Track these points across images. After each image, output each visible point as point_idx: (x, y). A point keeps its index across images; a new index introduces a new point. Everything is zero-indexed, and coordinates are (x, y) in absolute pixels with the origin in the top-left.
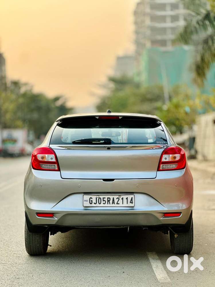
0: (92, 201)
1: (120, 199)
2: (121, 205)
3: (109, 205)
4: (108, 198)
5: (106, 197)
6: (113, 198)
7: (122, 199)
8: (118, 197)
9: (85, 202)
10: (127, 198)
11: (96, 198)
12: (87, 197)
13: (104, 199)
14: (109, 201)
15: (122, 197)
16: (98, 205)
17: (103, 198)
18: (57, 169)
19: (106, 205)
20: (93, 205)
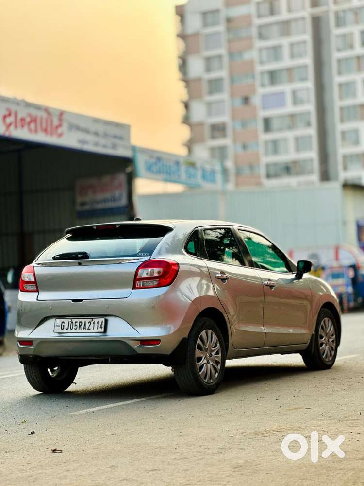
0: (64, 326)
1: (92, 323)
2: (92, 330)
3: (80, 331)
4: (80, 322)
5: (78, 321)
6: (85, 322)
7: (94, 323)
8: (90, 320)
9: (56, 328)
10: (98, 323)
11: (69, 322)
12: (59, 321)
13: (76, 324)
14: (80, 326)
15: (94, 320)
16: (69, 330)
17: (76, 322)
18: (35, 289)
19: (77, 330)
20: (65, 331)
